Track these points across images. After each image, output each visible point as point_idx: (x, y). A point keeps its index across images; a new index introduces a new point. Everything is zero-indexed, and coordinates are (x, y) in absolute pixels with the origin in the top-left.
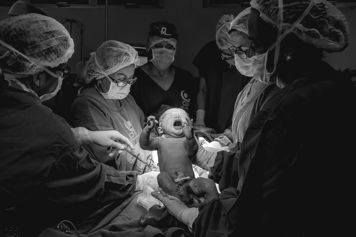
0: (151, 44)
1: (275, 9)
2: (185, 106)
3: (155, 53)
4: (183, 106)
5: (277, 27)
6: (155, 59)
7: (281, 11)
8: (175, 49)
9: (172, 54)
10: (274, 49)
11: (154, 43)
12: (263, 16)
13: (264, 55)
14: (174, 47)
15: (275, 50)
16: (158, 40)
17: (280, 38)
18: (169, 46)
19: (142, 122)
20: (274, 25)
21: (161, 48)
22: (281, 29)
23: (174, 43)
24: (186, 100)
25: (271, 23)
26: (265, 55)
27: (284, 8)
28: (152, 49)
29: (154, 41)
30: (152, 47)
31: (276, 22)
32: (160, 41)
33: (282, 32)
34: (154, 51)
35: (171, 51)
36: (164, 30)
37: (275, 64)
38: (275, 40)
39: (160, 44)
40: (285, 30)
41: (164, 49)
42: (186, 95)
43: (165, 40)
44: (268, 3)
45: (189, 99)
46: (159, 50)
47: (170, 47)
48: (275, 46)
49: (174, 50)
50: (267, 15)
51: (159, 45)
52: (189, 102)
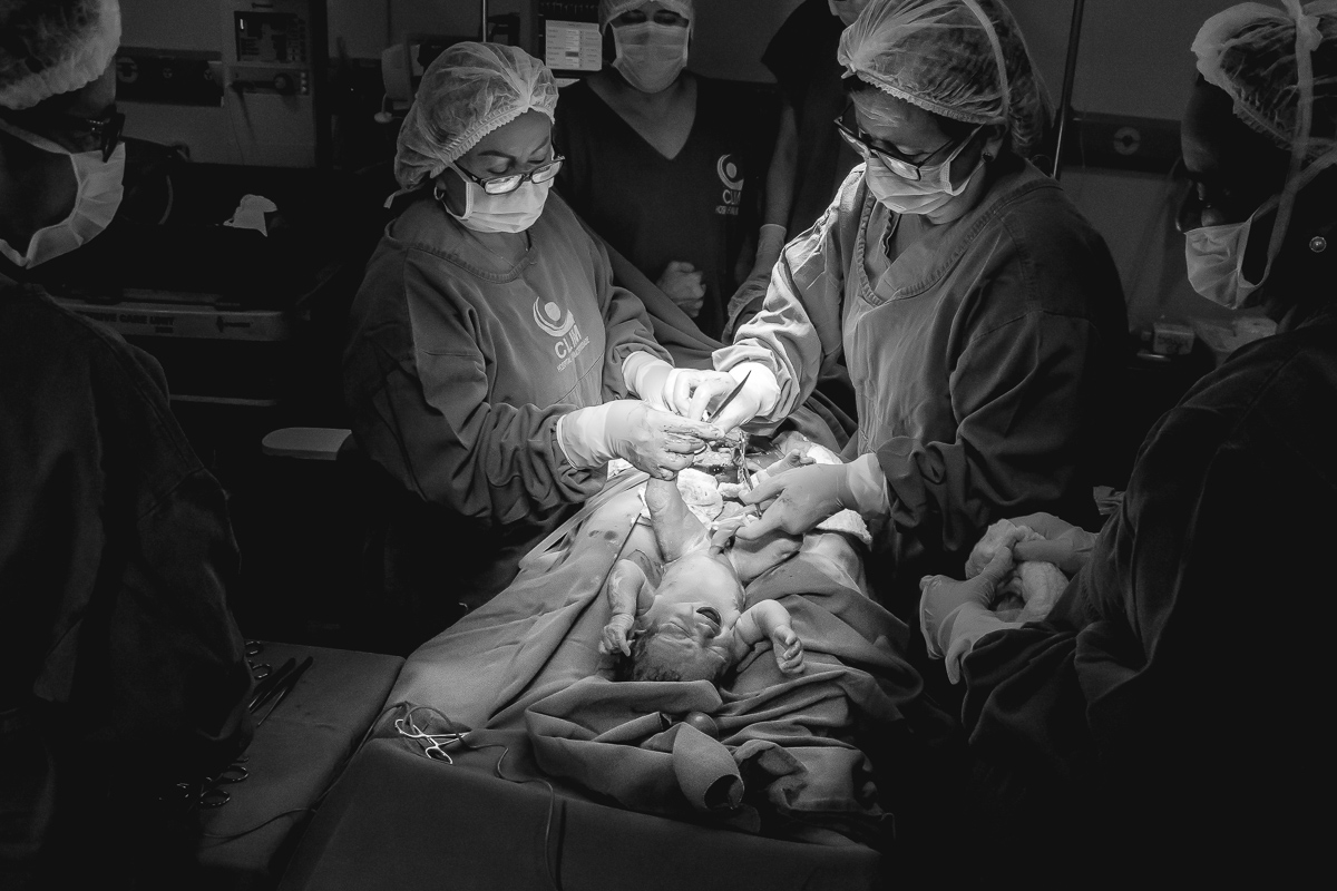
0: (609, 13)
1: (1289, 92)
2: (730, 205)
3: (621, 41)
4: (724, 204)
5: (1289, 149)
6: (624, 59)
7: (1306, 101)
8: (686, 22)
9: (679, 40)
10: (1273, 214)
11: (617, 8)
12: (1243, 113)
13: (1237, 227)
14: (684, 15)
15: (1275, 216)
17: (1295, 183)
18: (666, 15)
19: (603, 286)
20: (1281, 142)
21: (640, 25)
22: (1301, 155)
23: (682, 5)
24: (731, 186)
25: (1272, 136)
26: (1240, 231)
27: (1316, 90)
28: (614, 29)
29: (617, 5)
30: (612, 22)
31: (1289, 134)
32: (634, 3)
33: (1305, 164)
34: (619, 33)
35: (674, 30)
37: (1270, 260)
38: (1279, 189)
39: (636, 11)
40: (1314, 159)
41: (651, 26)
42: (732, 169)
44: (1265, 73)
45: (742, 182)
46: (635, 29)
47: (670, 18)
48: (1278, 205)
49: (686, 25)
50: (1258, 109)
51: (633, 15)
52: (740, 189)
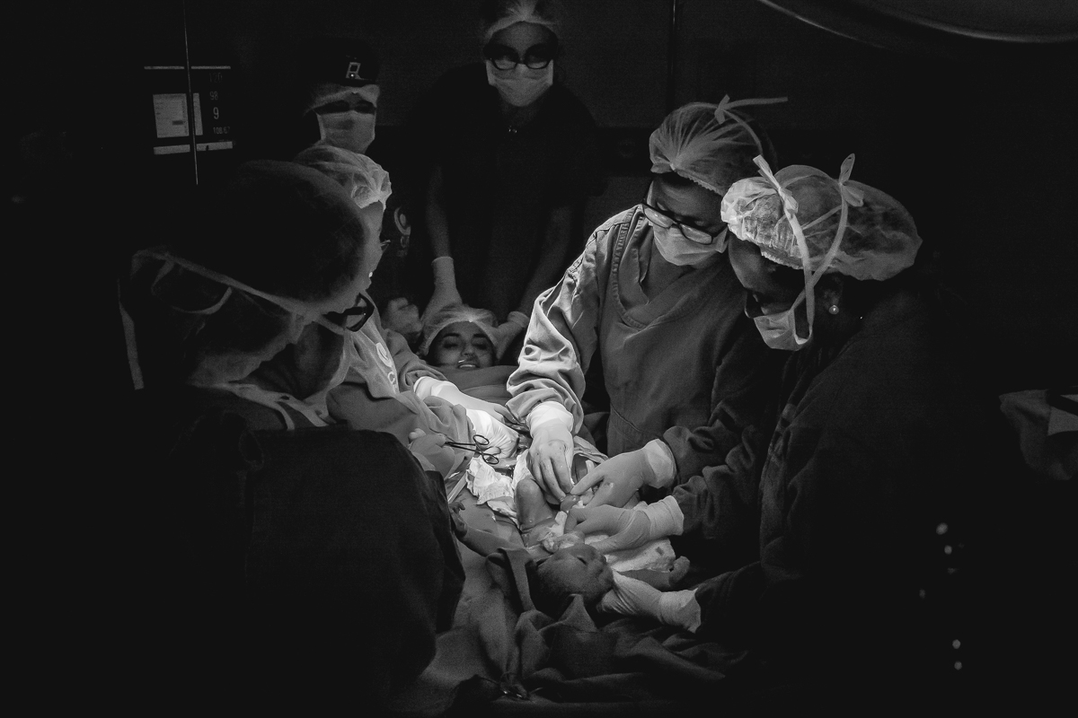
0: (314, 103)
3: (326, 126)
6: (329, 141)
8: (374, 110)
9: (371, 125)
11: (323, 98)
13: (786, 314)
14: (374, 105)
16: (337, 91)
18: (364, 105)
21: (344, 114)
23: (374, 96)
24: (405, 232)
28: (319, 116)
30: (317, 110)
32: (340, 95)
34: (323, 120)
35: (366, 117)
36: (354, 68)
39: (341, 101)
41: (352, 114)
43: (355, 91)
47: (364, 107)
49: (373, 113)
52: (409, 233)
